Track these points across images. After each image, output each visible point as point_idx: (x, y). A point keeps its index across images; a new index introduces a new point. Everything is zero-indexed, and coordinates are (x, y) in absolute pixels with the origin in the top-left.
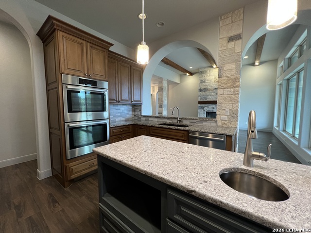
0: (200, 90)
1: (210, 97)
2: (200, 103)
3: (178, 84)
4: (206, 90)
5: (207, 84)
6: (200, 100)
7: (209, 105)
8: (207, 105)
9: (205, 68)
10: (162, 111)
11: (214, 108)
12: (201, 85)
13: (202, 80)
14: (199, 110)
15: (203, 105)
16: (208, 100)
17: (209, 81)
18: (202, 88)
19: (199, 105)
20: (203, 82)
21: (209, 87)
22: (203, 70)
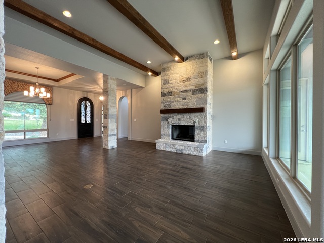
0: (163, 94)
1: (175, 104)
2: (162, 112)
3: (143, 87)
4: (170, 93)
5: (171, 85)
6: (162, 108)
7: (174, 114)
8: (172, 115)
9: (168, 62)
10: (108, 123)
11: (180, 120)
12: (163, 87)
13: (165, 80)
14: (162, 123)
15: (167, 115)
16: (173, 108)
17: (173, 81)
18: (166, 91)
19: (162, 115)
20: (165, 82)
21: (174, 90)
22: (166, 66)
